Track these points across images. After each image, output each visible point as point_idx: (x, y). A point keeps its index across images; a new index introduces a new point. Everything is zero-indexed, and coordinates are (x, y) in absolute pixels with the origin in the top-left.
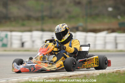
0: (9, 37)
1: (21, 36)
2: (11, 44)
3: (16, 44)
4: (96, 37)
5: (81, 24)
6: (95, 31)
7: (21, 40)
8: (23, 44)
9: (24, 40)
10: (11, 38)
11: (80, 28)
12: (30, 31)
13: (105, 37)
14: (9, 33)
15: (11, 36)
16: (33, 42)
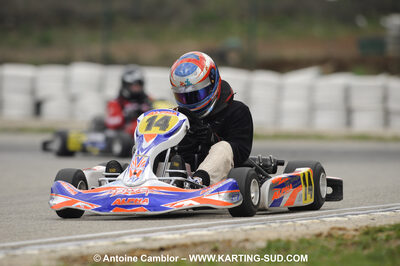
1: (33, 81)
4: (280, 89)
5: (234, 41)
6: (280, 66)
7: (33, 92)
8: (38, 108)
9: (42, 93)
11: (233, 57)
12: (66, 62)
13: (311, 89)
16: (73, 99)
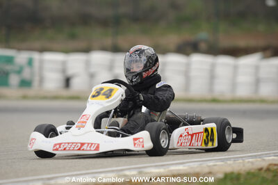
0: (36, 64)
1: (64, 63)
2: (42, 80)
3: (52, 82)
4: (236, 67)
5: (203, 35)
6: (235, 52)
7: (64, 71)
8: (67, 82)
9: (70, 72)
10: (41, 68)
11: (203, 46)
12: (87, 50)
13: (257, 68)
14: (36, 56)
15: (41, 62)
16: (92, 76)
